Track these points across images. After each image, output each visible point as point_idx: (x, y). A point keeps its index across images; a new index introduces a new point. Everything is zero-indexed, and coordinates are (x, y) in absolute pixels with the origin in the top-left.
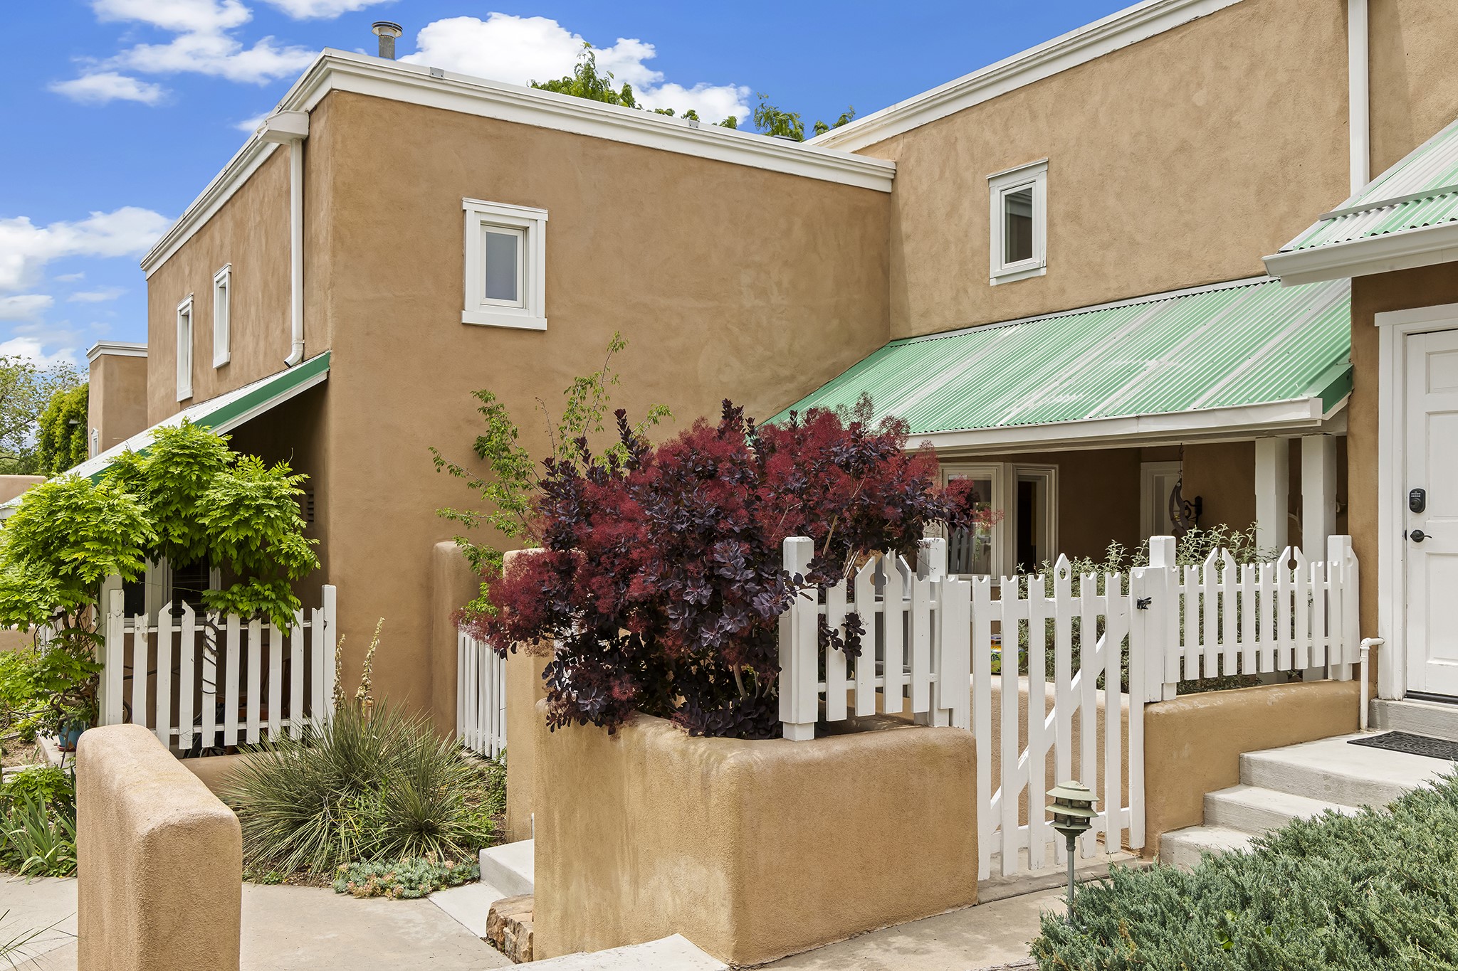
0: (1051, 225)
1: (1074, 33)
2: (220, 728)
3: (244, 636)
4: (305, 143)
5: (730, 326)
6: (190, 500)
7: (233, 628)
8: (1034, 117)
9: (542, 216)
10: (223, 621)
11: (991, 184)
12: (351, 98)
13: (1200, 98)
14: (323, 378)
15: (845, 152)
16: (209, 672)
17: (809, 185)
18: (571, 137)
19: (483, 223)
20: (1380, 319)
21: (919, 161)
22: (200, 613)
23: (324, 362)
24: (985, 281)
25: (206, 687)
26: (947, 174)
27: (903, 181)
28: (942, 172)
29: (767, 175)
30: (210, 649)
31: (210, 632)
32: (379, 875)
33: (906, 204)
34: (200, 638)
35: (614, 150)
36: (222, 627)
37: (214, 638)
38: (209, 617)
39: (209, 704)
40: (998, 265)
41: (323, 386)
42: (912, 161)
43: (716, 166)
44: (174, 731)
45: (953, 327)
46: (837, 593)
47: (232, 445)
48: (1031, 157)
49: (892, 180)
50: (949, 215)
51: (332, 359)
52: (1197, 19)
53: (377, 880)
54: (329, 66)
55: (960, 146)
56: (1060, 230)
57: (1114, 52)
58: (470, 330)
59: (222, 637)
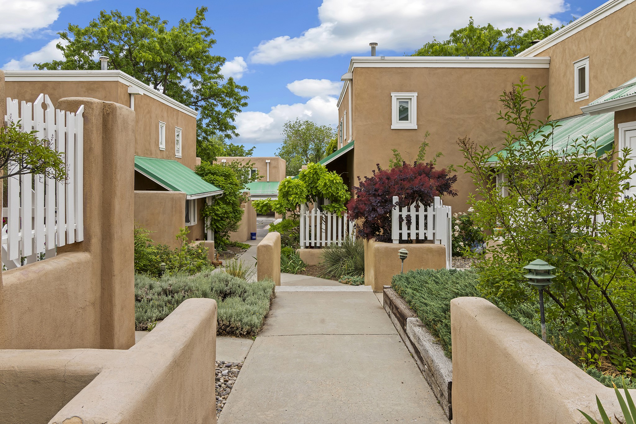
0: (590, 80)
1: (595, 10)
2: (326, 241)
3: (332, 217)
4: (352, 80)
5: (482, 122)
6: (316, 183)
7: (329, 215)
8: (586, 41)
9: (416, 94)
10: (327, 213)
11: (575, 65)
12: (359, 69)
13: (629, 34)
14: (353, 147)
15: (531, 57)
16: (324, 227)
17: (513, 70)
18: (425, 69)
19: (397, 99)
20: (619, 125)
21: (556, 56)
22: (321, 211)
23: (352, 143)
24: (573, 100)
25: (323, 230)
26: (563, 62)
27: (552, 63)
28: (562, 61)
29: (496, 70)
30: (324, 220)
31: (324, 216)
32: (349, 279)
33: (553, 72)
34: (321, 217)
35: (439, 71)
36: (326, 215)
37: (325, 218)
38: (323, 212)
39: (324, 235)
40: (577, 95)
41: (353, 150)
42: (555, 56)
43: (476, 70)
44: (315, 241)
45: (565, 117)
46: (405, 209)
47: (326, 168)
48: (585, 56)
49: (549, 63)
50: (564, 76)
51: (355, 142)
52: (628, 5)
53: (347, 280)
54: (353, 61)
55: (567, 51)
56: (592, 82)
57: (606, 17)
58: (394, 131)
59: (327, 217)
